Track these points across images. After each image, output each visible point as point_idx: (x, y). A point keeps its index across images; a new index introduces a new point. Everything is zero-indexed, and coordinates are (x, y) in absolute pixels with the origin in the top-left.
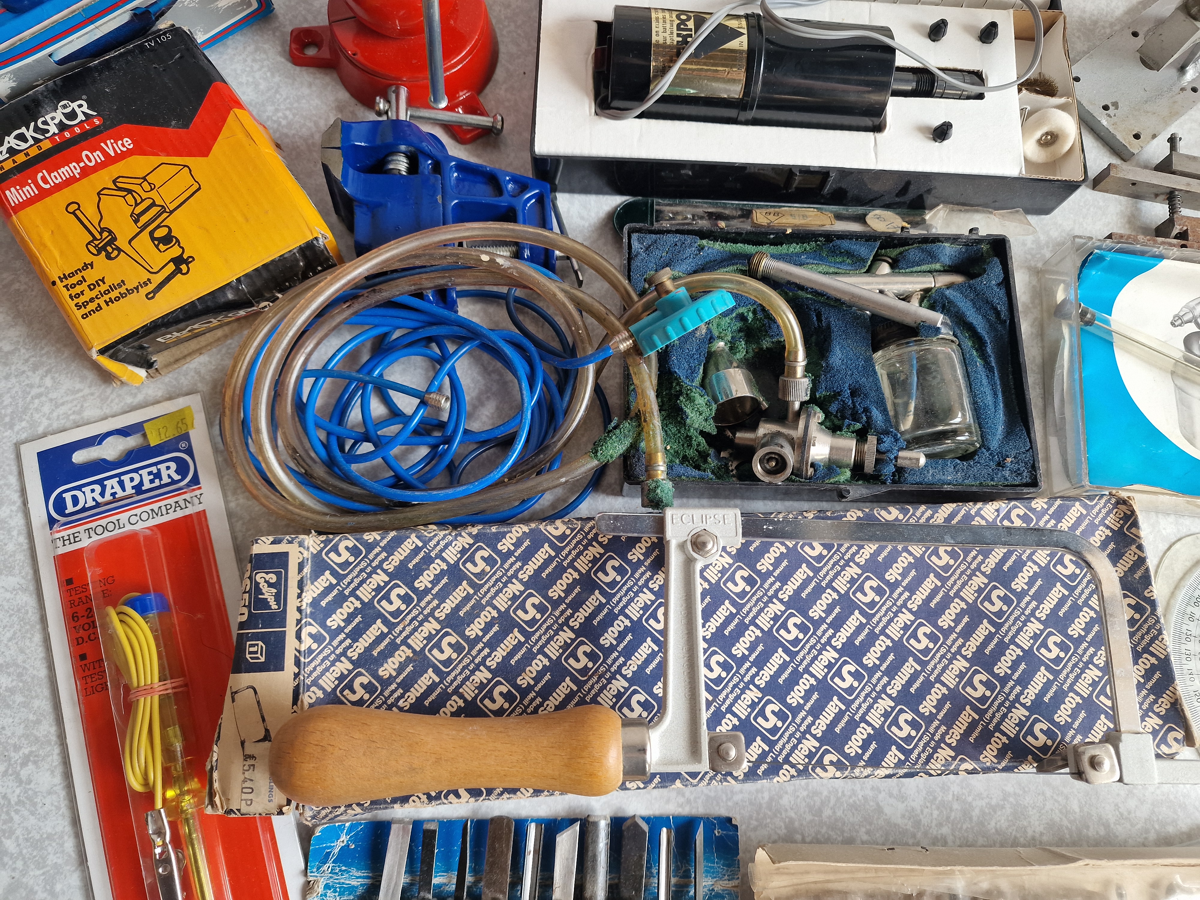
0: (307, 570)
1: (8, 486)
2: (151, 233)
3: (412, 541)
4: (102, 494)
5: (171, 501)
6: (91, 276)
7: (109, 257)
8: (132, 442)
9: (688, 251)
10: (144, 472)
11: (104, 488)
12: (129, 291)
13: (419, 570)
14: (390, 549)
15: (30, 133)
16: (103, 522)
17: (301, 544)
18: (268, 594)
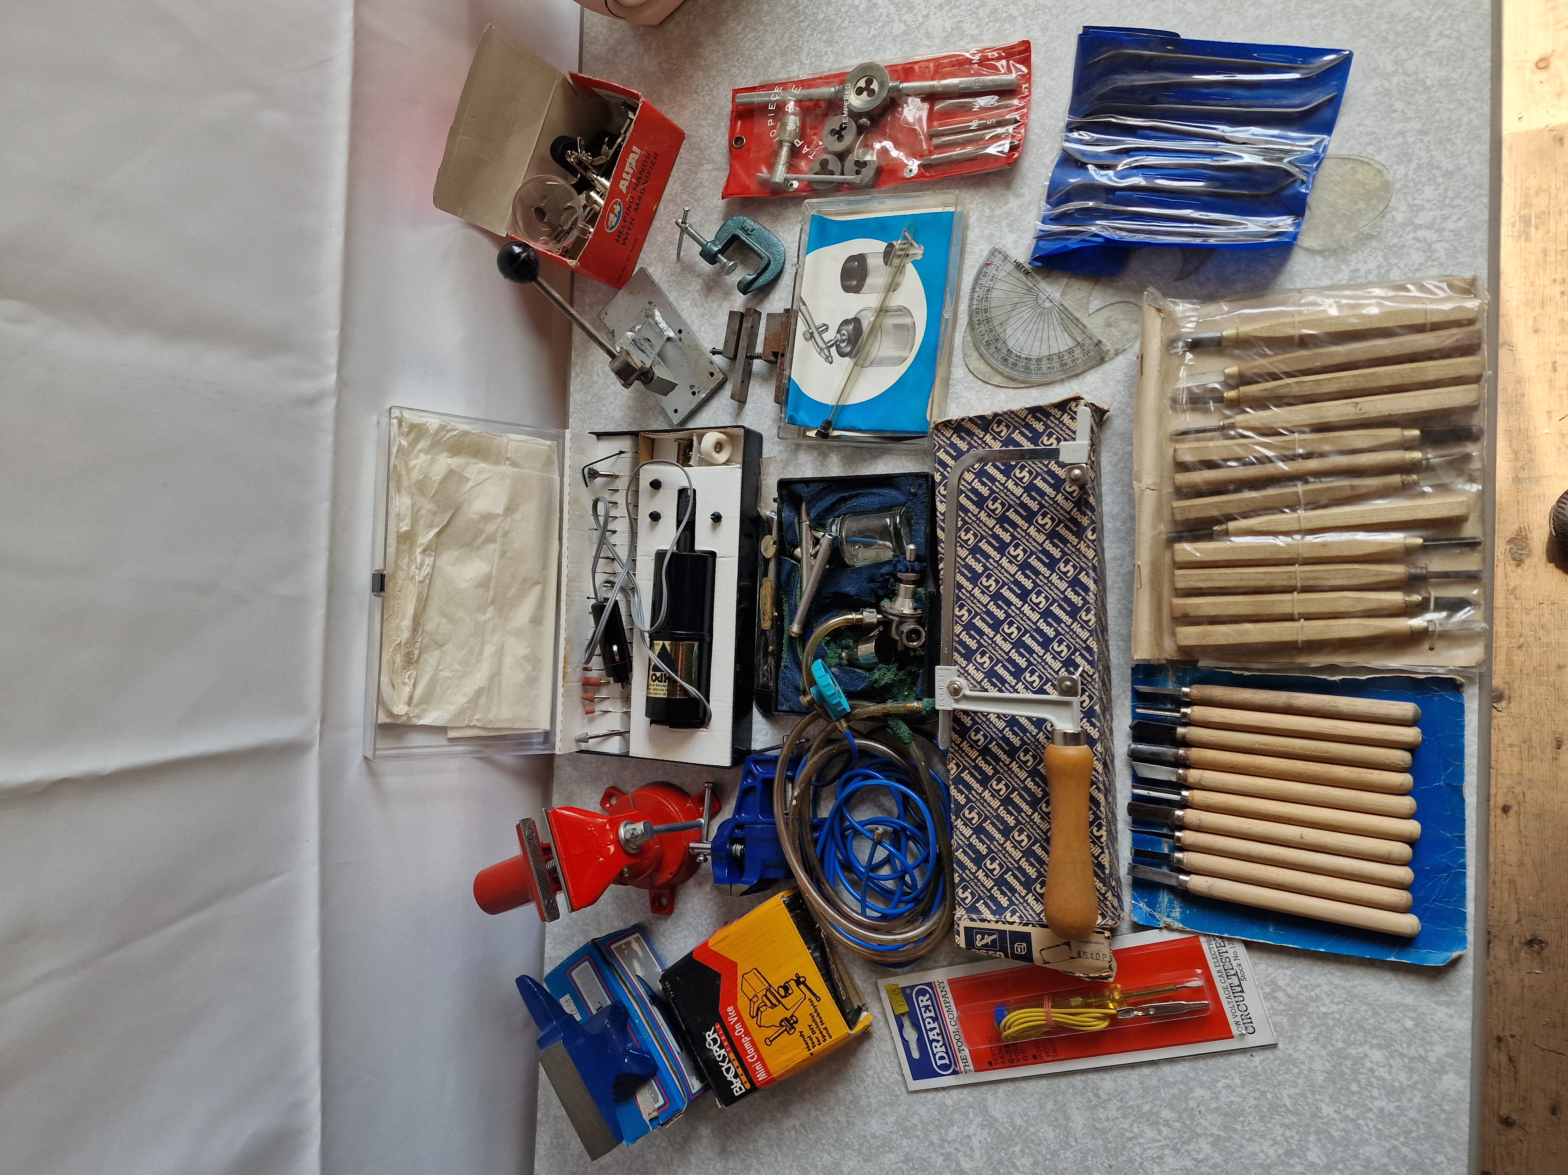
0: (974, 916)
1: (933, 1099)
2: (782, 997)
3: (959, 854)
4: (938, 1041)
5: (942, 1000)
6: (807, 1032)
7: (796, 1022)
8: (907, 1023)
9: (788, 675)
10: (925, 1016)
11: (934, 1040)
12: (816, 1011)
13: (976, 851)
14: (964, 867)
15: (725, 1065)
16: (955, 1041)
17: (960, 919)
18: (988, 939)
